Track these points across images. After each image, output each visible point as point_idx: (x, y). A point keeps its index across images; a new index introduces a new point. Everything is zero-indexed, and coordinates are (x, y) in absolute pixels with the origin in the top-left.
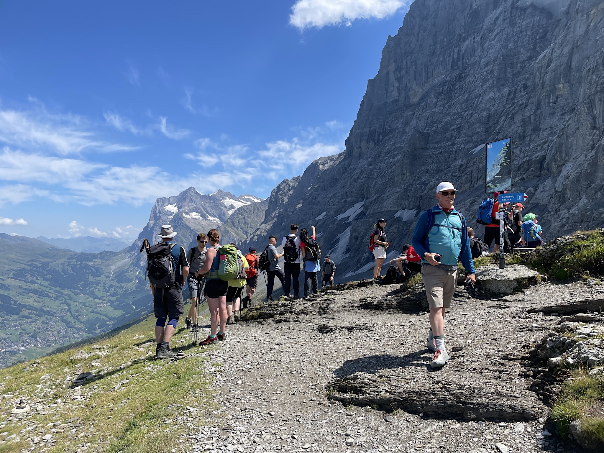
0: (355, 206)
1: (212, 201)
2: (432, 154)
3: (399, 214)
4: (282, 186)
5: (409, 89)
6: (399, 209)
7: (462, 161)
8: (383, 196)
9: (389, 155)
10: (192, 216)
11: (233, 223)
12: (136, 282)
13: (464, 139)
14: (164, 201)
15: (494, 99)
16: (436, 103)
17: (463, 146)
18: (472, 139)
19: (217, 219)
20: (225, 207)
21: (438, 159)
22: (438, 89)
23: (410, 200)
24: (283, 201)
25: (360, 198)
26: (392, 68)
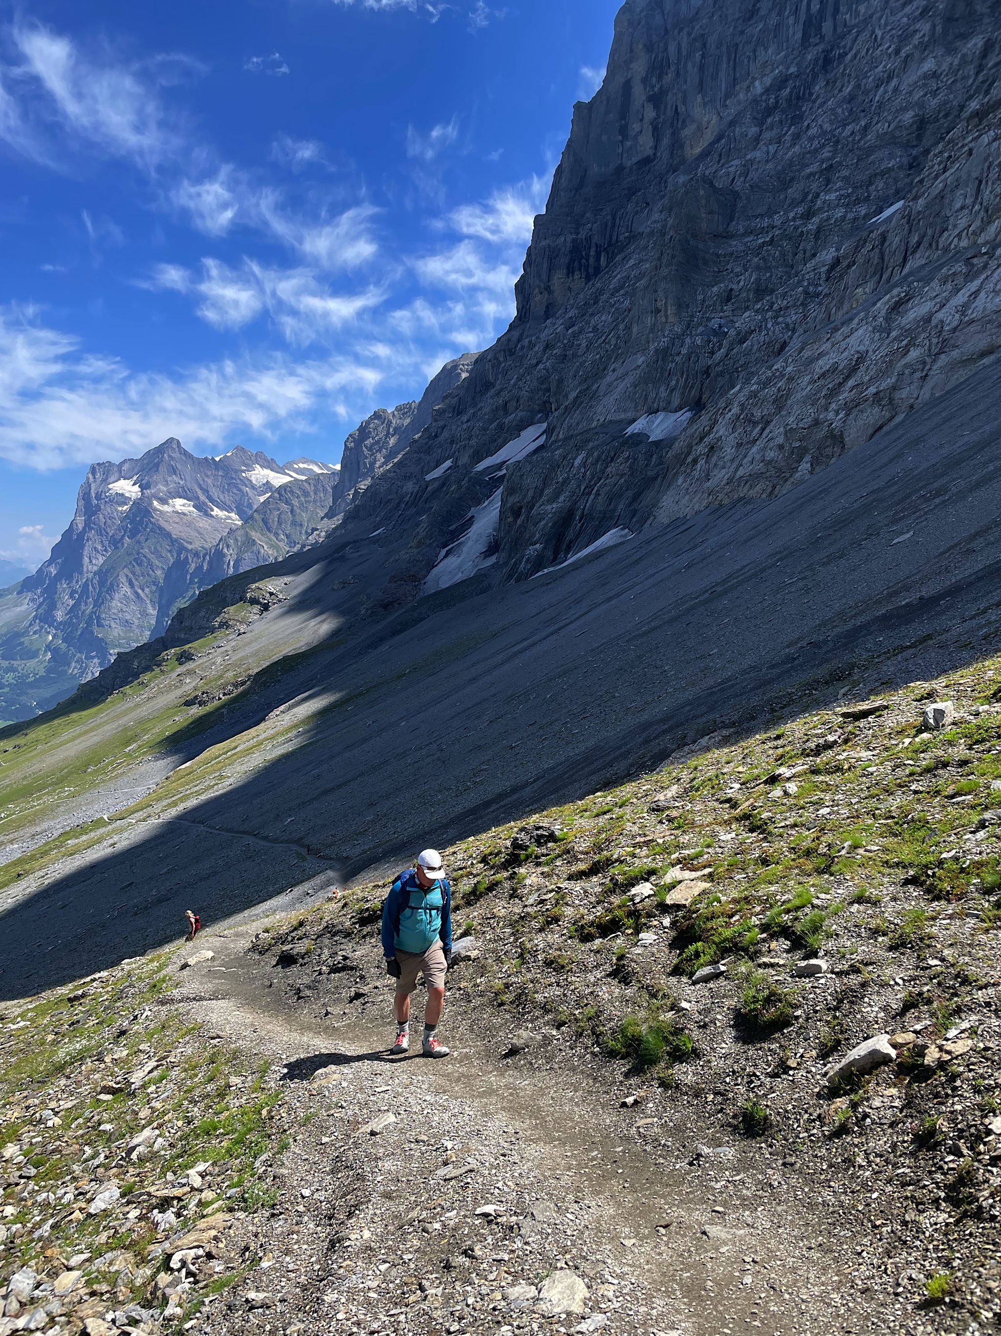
0: (523, 434)
1: (220, 473)
2: (743, 248)
3: (639, 426)
4: (372, 426)
5: (684, 121)
6: (639, 414)
7: (838, 250)
8: (596, 386)
9: (622, 292)
10: (174, 506)
11: (265, 522)
12: (47, 658)
13: (842, 192)
14: (108, 471)
15: (935, 75)
16: (757, 139)
17: (839, 213)
18: (868, 191)
19: (233, 515)
20: (253, 487)
21: (763, 259)
22: (764, 98)
23: (674, 382)
24: (372, 464)
25: (539, 412)
26: (639, 67)
